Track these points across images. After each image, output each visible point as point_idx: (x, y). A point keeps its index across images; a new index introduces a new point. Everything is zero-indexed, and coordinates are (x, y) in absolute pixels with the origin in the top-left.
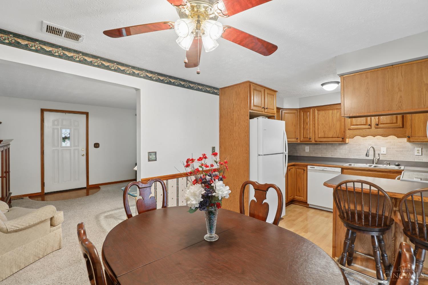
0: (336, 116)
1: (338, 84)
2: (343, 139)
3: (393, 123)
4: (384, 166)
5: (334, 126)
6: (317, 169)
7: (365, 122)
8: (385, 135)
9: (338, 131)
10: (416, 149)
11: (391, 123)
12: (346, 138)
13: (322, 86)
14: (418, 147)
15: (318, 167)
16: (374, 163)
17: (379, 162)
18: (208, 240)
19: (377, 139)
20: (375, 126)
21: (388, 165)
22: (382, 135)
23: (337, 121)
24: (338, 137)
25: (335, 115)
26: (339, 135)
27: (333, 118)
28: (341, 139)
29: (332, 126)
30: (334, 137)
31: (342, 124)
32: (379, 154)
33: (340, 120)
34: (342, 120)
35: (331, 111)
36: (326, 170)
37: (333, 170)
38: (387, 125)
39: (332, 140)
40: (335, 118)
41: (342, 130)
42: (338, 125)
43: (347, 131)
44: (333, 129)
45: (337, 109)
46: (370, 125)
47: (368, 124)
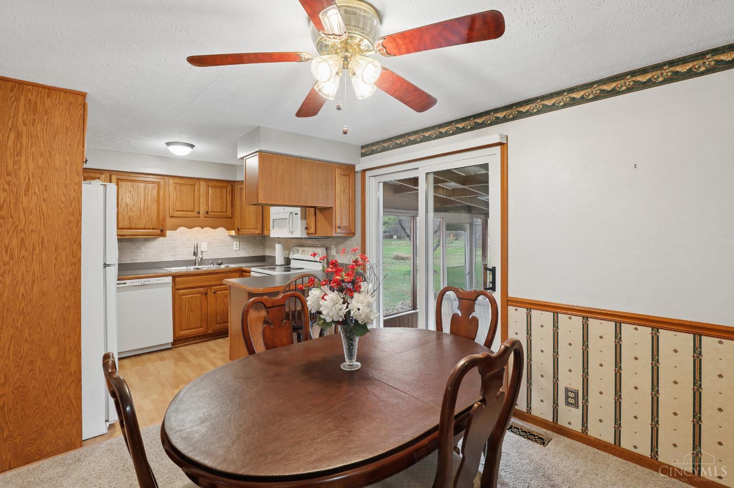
0: (152, 194)
1: (192, 148)
2: (162, 231)
3: (223, 212)
4: (208, 266)
5: (147, 209)
6: (131, 284)
7: (193, 208)
8: (214, 227)
9: (155, 219)
10: (235, 243)
11: (221, 212)
12: (166, 230)
13: (168, 146)
14: (236, 241)
15: (132, 281)
16: (197, 265)
17: (202, 262)
19: (197, 231)
20: (204, 215)
21: (212, 265)
22: (212, 226)
23: (153, 203)
24: (154, 229)
25: (150, 192)
26: (155, 225)
27: (146, 196)
28: (158, 231)
29: (144, 210)
30: (147, 229)
31: (162, 207)
32: (202, 252)
33: (158, 202)
34: (162, 202)
35: (143, 185)
36: (148, 283)
37: (160, 282)
38: (217, 213)
39: (144, 233)
40: (149, 197)
41: (161, 217)
42: (154, 208)
43: (168, 220)
44: (146, 214)
45: (153, 182)
46: (199, 213)
47: (196, 211)
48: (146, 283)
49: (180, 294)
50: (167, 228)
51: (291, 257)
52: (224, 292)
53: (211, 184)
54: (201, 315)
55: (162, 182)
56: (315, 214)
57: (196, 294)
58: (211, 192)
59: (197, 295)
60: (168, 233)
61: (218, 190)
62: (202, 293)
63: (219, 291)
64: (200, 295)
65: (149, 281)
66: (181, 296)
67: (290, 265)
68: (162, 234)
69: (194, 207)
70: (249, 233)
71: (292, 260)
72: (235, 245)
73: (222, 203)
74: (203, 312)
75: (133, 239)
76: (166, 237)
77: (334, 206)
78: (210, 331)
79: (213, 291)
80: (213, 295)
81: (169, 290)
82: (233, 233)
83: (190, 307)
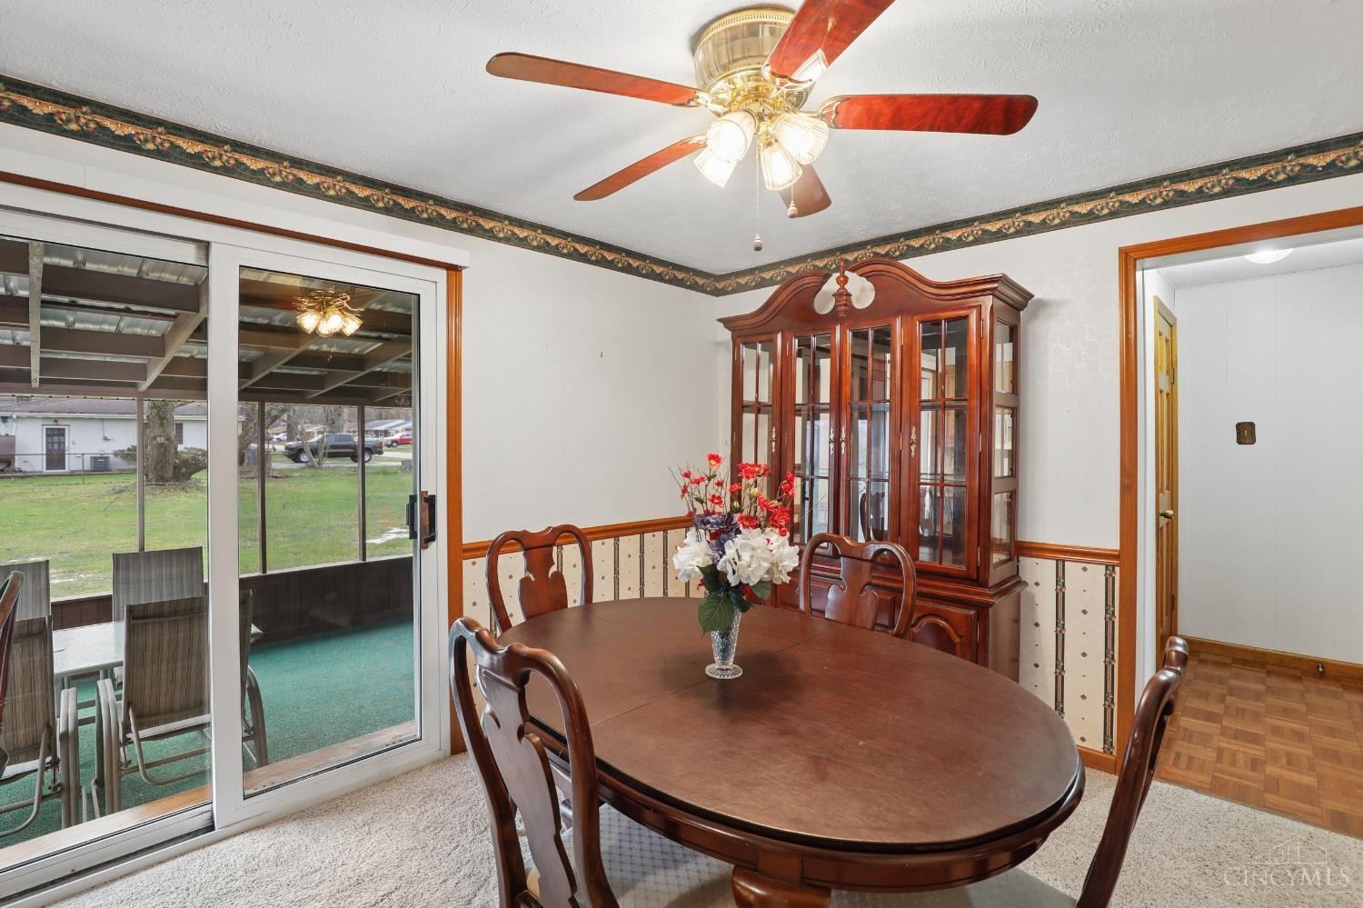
18: (718, 677)
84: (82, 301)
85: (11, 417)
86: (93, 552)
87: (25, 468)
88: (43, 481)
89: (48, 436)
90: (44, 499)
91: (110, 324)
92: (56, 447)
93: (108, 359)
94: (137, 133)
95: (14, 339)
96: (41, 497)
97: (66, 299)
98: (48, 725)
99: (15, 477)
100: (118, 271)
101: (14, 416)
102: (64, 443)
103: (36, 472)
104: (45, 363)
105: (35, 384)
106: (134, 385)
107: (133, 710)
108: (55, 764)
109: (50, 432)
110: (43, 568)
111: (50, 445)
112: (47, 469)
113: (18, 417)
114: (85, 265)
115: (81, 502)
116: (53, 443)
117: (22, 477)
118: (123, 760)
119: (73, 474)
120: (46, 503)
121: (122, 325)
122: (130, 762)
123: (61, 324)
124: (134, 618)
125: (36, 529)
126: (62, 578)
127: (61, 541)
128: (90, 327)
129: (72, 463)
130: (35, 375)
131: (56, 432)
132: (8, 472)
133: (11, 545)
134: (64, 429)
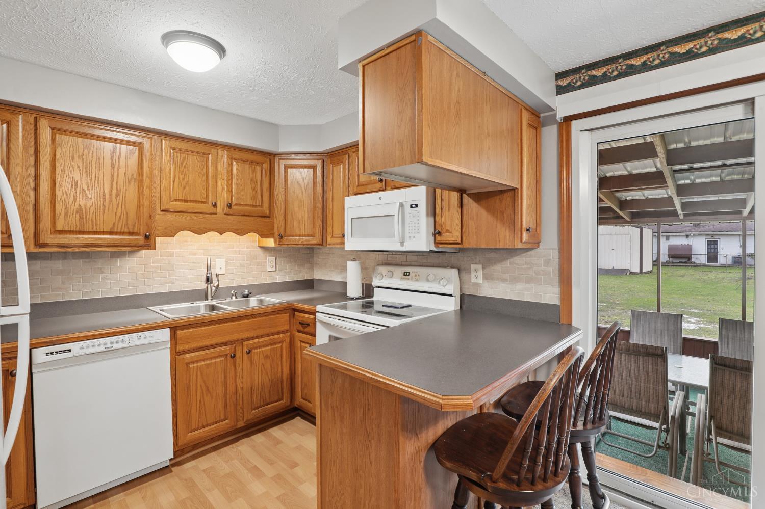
0: (126, 165)
2: (147, 237)
3: (255, 206)
4: (228, 300)
5: (118, 194)
6: (81, 352)
7: (205, 196)
8: (241, 232)
9: (132, 214)
10: (269, 260)
11: (253, 206)
12: (155, 237)
14: (271, 256)
15: (85, 343)
16: (210, 298)
17: (218, 293)
19: (209, 239)
20: (223, 209)
21: (235, 299)
22: (237, 230)
23: (129, 183)
24: (130, 233)
25: (123, 160)
26: (134, 226)
27: (116, 169)
28: (140, 239)
29: (111, 195)
30: (117, 233)
31: (146, 192)
32: (217, 276)
33: (140, 182)
34: (146, 182)
35: (109, 145)
36: (121, 345)
37: (146, 341)
38: (245, 208)
39: (112, 242)
40: (122, 171)
41: (145, 211)
42: (131, 193)
43: (159, 216)
44: (115, 207)
45: (128, 143)
46: (215, 205)
47: (211, 201)
48: (115, 346)
49: (187, 361)
50: (157, 232)
51: (376, 282)
52: (263, 349)
53: (237, 155)
54: (226, 397)
55: (147, 143)
56: (462, 205)
57: (215, 358)
58: (237, 169)
59: (218, 360)
60: (159, 241)
61: (247, 166)
62: (226, 356)
63: (257, 348)
64: (223, 359)
65: (123, 341)
66: (187, 364)
67: (372, 297)
68: (148, 243)
69: (207, 196)
70: (300, 242)
71: (376, 289)
72: (270, 262)
73: (254, 189)
74: (228, 392)
75: (88, 252)
76: (154, 249)
77: (519, 187)
78: (241, 424)
79: (245, 350)
80: (246, 356)
81: (165, 356)
82: (270, 242)
83: (205, 384)
84: (695, 165)
85: (690, 235)
86: (725, 313)
87: (697, 262)
88: (705, 269)
89: (708, 245)
90: (704, 279)
91: (716, 176)
92: (713, 251)
93: (721, 198)
94: (695, 46)
95: (668, 194)
96: (703, 277)
97: (686, 166)
98: (665, 407)
99: (692, 266)
100: (711, 142)
101: (692, 235)
102: (717, 249)
103: (702, 264)
104: (684, 205)
105: (681, 217)
106: (740, 213)
107: (714, 422)
108: (667, 430)
109: (710, 243)
110: (680, 318)
111: (709, 250)
112: (708, 263)
113: (694, 235)
114: (691, 144)
115: (724, 283)
116: (711, 249)
117: (695, 266)
118: (705, 450)
119: (722, 266)
120: (704, 281)
121: (723, 175)
122: (710, 454)
123: (688, 182)
124: (716, 364)
125: (697, 295)
126: (705, 324)
127: (709, 303)
128: (704, 180)
129: (721, 260)
130: (680, 212)
131: (713, 243)
132: (688, 263)
133: (684, 302)
134: (717, 241)
